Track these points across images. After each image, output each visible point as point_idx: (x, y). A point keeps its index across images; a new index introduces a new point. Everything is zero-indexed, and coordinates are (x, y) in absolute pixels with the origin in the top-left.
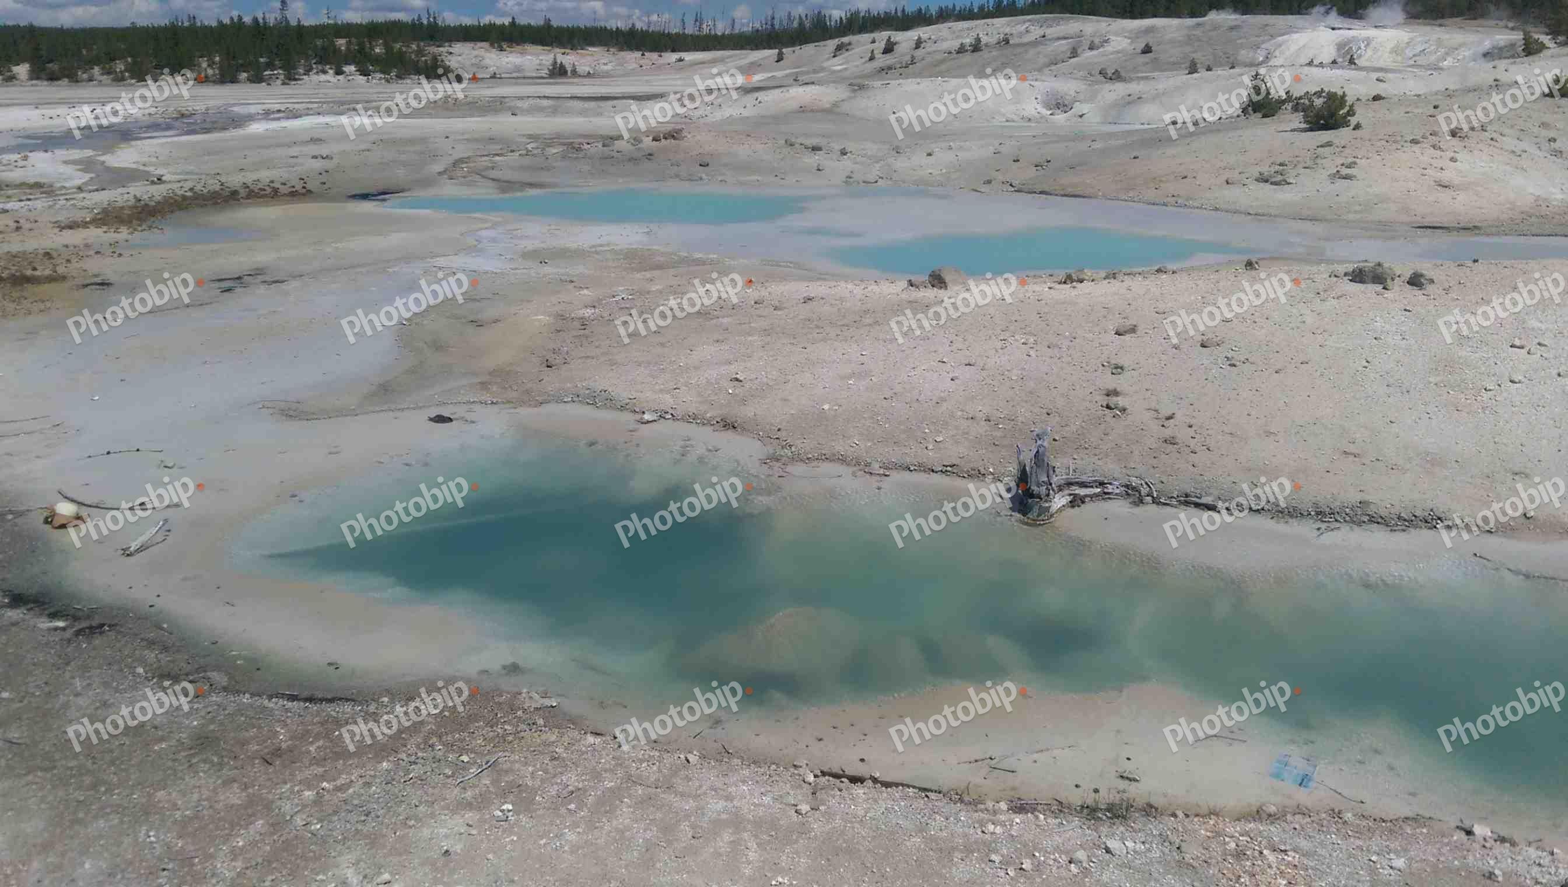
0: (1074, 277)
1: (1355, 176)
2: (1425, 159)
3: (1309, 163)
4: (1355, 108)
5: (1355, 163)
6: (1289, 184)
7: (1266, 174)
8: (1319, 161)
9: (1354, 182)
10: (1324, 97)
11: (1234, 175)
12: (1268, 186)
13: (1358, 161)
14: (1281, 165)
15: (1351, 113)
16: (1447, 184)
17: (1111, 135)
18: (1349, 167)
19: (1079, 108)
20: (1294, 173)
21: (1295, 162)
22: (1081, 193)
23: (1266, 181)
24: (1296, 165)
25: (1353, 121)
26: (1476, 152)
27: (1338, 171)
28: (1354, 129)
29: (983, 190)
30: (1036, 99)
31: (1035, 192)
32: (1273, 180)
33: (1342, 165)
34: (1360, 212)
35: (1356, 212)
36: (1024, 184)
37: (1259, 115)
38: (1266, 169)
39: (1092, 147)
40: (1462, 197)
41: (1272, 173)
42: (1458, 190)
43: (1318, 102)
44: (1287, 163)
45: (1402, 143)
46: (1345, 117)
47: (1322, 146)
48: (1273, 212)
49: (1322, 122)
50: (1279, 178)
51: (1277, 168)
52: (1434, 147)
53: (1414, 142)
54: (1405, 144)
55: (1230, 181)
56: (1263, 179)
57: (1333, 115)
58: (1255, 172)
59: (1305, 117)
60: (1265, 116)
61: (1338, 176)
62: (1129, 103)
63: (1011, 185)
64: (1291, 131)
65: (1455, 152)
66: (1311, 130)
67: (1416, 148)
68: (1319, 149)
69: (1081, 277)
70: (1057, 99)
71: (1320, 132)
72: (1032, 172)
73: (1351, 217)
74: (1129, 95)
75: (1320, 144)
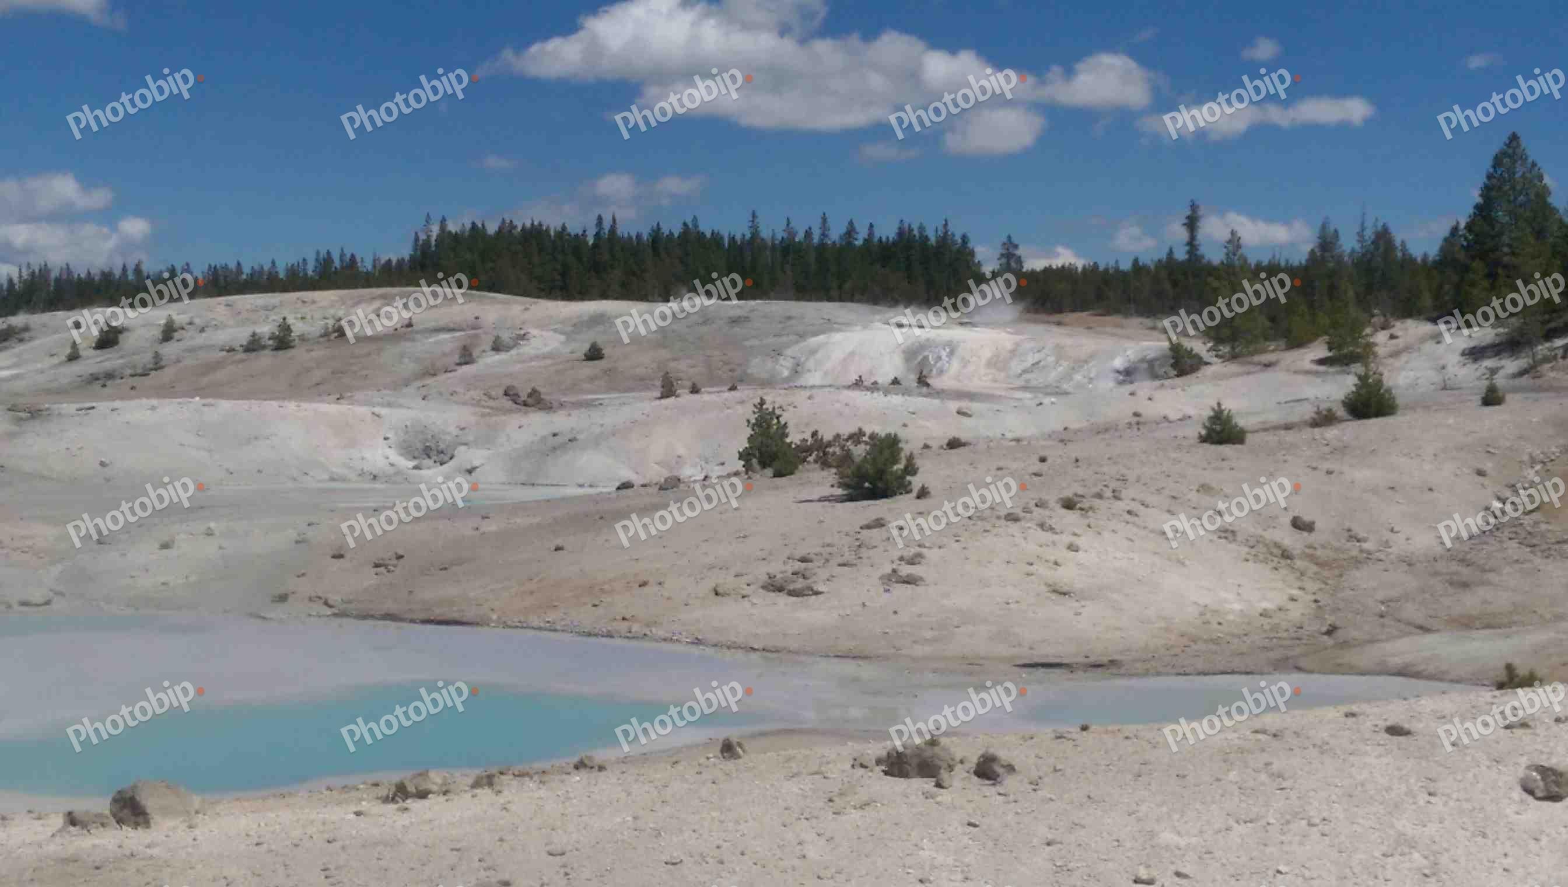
0: (411, 789)
1: (921, 579)
2: (1031, 548)
3: (849, 557)
4: (918, 462)
5: (919, 555)
6: (817, 593)
7: (779, 576)
8: (864, 552)
9: (920, 590)
10: (866, 443)
11: (727, 580)
12: (782, 599)
13: (924, 551)
14: (803, 560)
15: (911, 469)
16: (1065, 589)
17: (520, 508)
18: (911, 562)
19: (465, 456)
20: (823, 574)
21: (825, 555)
22: (455, 616)
23: (780, 589)
24: (827, 561)
25: (916, 482)
26: (1106, 535)
27: (894, 571)
28: (918, 497)
29: (272, 615)
30: (386, 439)
31: (372, 617)
32: (791, 587)
33: (901, 559)
34: (935, 640)
35: (927, 641)
36: (350, 602)
37: (769, 472)
38: (779, 568)
39: (482, 529)
40: (1091, 610)
41: (789, 574)
42: (1085, 599)
43: (859, 451)
44: (812, 556)
45: (994, 520)
46: (903, 478)
47: (868, 527)
48: (793, 645)
49: (867, 485)
50: (799, 584)
51: (799, 566)
52: (1041, 526)
53: (1012, 518)
54: (998, 523)
55: (720, 590)
56: (774, 586)
57: (881, 473)
58: (761, 572)
59: (842, 476)
60: (778, 474)
61: (894, 578)
62: (554, 449)
63: (326, 603)
64: (820, 500)
65: (1075, 534)
66: (851, 498)
67: (1014, 528)
68: (865, 532)
69: (423, 787)
70: (427, 440)
71: (865, 503)
72: (369, 579)
73: (919, 650)
74: (555, 435)
75: (865, 522)
